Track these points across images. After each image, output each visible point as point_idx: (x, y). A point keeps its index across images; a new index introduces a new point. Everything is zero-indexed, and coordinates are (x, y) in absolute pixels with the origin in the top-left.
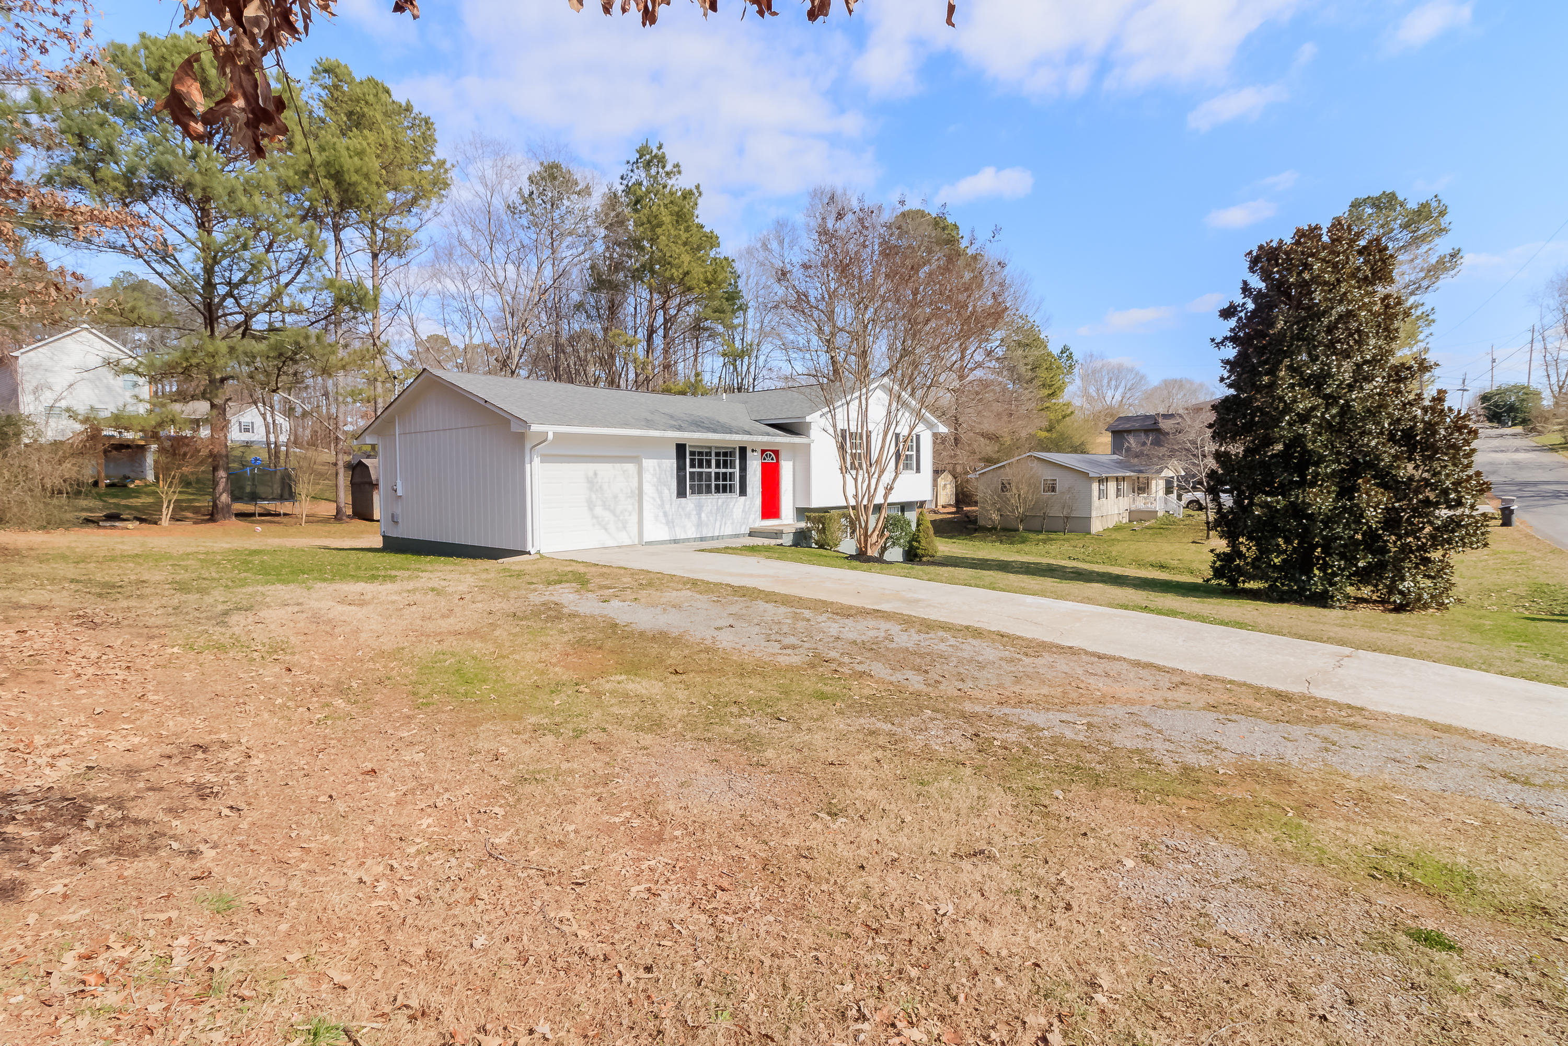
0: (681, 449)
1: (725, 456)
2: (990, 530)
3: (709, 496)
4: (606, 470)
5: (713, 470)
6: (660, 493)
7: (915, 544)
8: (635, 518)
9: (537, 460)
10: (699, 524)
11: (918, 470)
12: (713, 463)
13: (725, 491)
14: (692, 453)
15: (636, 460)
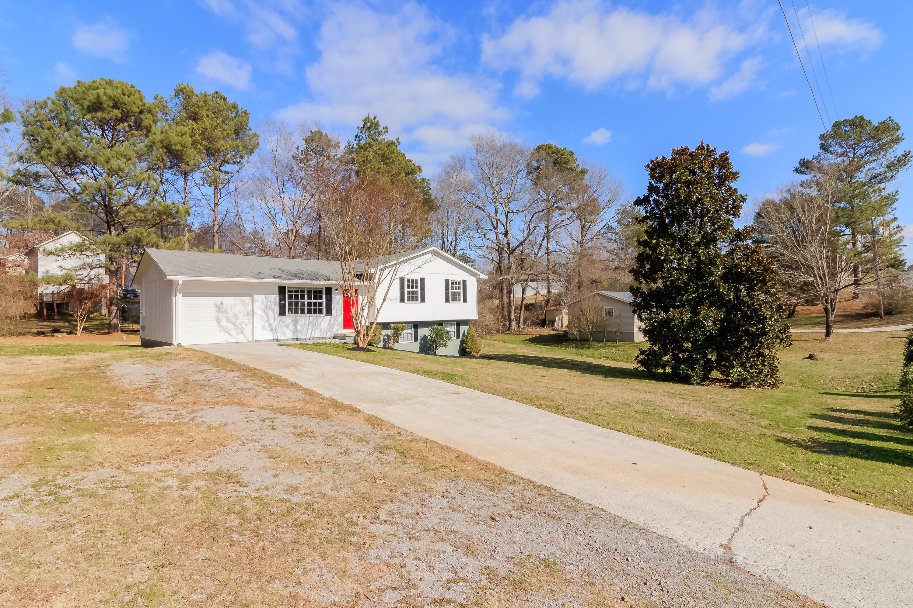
0: (282, 290)
1: (316, 293)
2: (573, 340)
3: (303, 315)
4: (228, 301)
5: (306, 300)
6: (267, 314)
7: (465, 345)
8: (250, 327)
9: (179, 296)
10: (295, 331)
11: (465, 300)
12: (306, 296)
13: (315, 312)
14: (290, 291)
15: (250, 295)
